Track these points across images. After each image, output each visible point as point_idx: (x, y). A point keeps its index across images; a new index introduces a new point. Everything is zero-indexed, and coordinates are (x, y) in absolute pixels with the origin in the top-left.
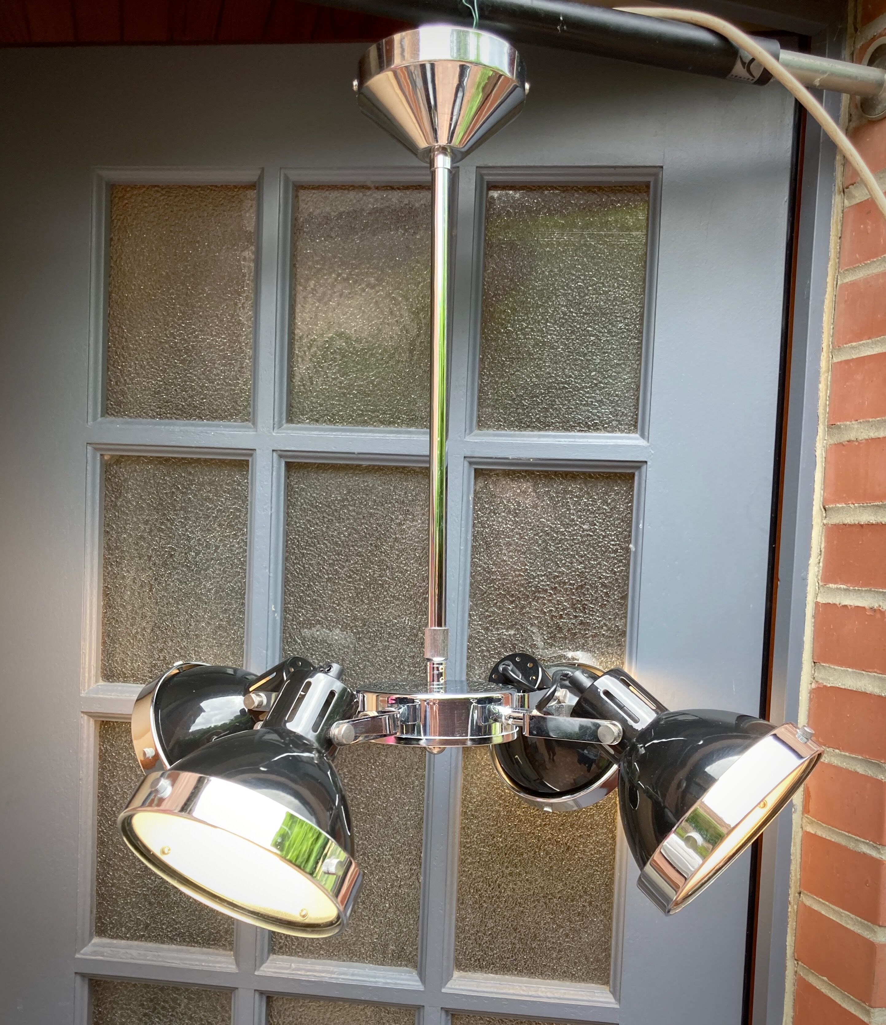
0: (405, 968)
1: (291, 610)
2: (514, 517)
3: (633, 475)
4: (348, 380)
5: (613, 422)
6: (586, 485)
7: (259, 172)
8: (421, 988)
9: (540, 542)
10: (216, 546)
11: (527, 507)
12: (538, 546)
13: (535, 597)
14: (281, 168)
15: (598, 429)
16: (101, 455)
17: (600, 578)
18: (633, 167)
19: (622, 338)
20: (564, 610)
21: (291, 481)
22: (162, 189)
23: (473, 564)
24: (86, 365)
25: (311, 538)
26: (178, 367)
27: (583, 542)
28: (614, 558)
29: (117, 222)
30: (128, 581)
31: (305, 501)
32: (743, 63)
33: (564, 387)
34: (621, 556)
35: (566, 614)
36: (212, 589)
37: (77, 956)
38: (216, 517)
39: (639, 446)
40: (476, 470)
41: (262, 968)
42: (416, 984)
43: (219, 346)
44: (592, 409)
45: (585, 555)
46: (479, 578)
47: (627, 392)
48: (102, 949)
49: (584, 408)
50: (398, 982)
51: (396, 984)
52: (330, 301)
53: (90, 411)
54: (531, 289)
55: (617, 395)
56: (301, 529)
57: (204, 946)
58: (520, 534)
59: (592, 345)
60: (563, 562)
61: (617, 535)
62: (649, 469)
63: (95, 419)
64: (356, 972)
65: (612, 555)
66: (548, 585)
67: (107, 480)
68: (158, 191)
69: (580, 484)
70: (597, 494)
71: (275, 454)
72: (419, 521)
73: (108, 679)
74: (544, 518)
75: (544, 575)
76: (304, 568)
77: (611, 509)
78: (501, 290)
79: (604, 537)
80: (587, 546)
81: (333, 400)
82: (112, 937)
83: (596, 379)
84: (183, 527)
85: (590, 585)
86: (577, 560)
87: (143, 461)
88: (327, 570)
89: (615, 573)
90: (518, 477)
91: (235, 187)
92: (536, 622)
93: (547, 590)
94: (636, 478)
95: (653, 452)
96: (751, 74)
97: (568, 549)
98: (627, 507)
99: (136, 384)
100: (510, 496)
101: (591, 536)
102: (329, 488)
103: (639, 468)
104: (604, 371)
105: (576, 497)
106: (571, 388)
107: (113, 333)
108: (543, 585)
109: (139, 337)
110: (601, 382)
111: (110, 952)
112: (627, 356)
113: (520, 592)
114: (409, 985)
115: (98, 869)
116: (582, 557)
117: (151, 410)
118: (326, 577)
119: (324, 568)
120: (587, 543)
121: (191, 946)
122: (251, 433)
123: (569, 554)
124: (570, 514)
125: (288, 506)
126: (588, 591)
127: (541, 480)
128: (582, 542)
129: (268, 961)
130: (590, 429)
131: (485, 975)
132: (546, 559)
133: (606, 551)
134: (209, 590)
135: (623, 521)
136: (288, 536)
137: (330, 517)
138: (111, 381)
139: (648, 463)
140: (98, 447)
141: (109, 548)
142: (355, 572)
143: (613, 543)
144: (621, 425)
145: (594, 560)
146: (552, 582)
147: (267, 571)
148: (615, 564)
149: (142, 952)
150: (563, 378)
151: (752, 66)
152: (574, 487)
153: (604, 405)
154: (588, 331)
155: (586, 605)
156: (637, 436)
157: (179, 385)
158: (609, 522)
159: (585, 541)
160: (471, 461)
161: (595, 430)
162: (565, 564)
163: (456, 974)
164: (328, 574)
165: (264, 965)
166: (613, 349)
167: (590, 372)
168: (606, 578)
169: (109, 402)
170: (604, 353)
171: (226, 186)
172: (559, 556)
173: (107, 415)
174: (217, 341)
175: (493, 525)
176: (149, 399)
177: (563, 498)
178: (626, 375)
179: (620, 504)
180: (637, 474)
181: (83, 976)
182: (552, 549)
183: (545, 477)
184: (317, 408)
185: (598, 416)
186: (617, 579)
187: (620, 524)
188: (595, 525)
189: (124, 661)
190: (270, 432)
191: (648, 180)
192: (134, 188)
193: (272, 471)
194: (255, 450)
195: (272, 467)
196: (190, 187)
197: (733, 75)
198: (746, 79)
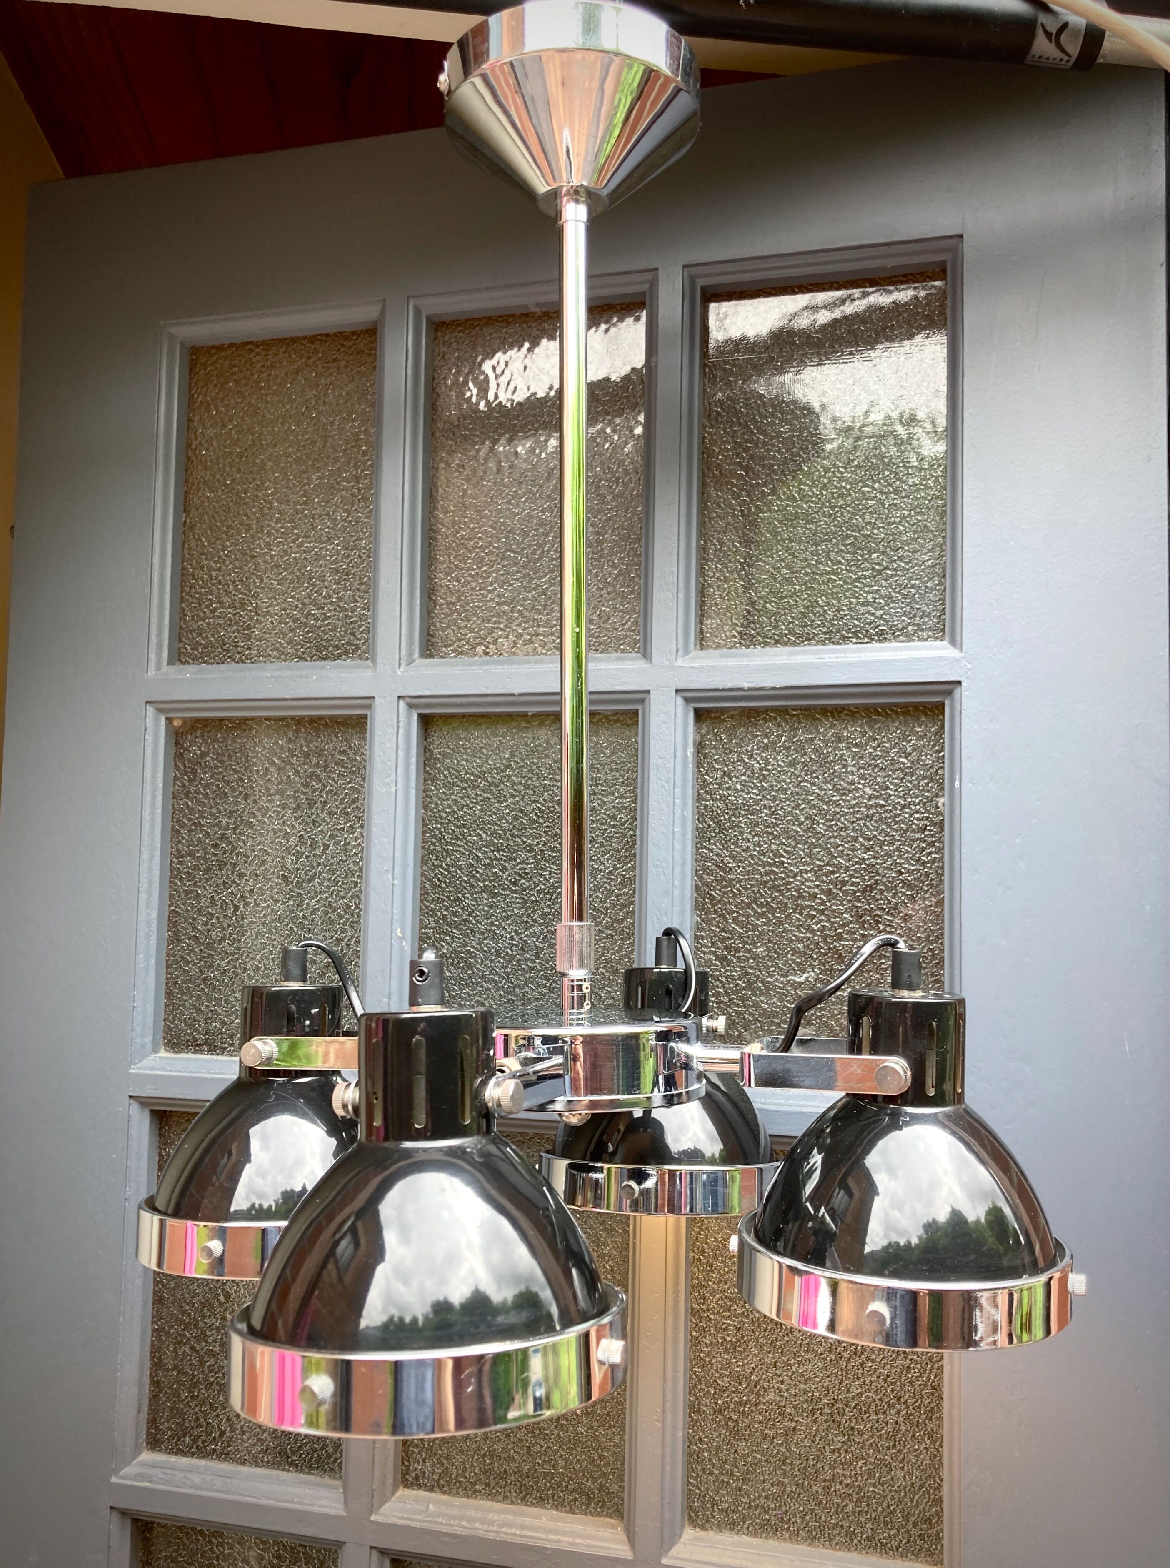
0: (608, 1520)
1: (430, 938)
2: (761, 782)
3: (942, 705)
4: (510, 591)
5: (910, 628)
6: (870, 727)
7: (380, 307)
8: (629, 1555)
9: (802, 818)
10: (324, 845)
11: (779, 766)
12: (799, 826)
13: (797, 905)
14: (409, 298)
15: (885, 639)
16: (167, 719)
17: (901, 873)
18: (917, 241)
19: (918, 499)
20: (844, 926)
21: (430, 744)
22: (258, 346)
23: (700, 857)
24: (147, 591)
25: (458, 827)
26: (276, 590)
27: (870, 817)
28: (920, 839)
29: (198, 397)
30: (204, 902)
31: (450, 773)
32: (1048, 35)
33: (829, 580)
34: (932, 836)
35: (848, 932)
36: (318, 909)
37: (114, 1480)
38: (325, 802)
39: (946, 659)
40: (697, 711)
41: (382, 1510)
42: (621, 1547)
43: (331, 556)
44: (876, 609)
45: (875, 836)
46: (709, 879)
47: (930, 579)
48: (150, 1471)
49: (862, 609)
50: (593, 1543)
51: (589, 1546)
52: (483, 479)
53: (152, 656)
54: (774, 437)
55: (913, 587)
56: (444, 815)
57: (302, 1471)
58: (770, 807)
59: (871, 513)
60: (840, 848)
61: (924, 804)
62: (964, 694)
63: (159, 667)
64: (527, 1523)
65: (918, 835)
66: (818, 886)
67: (179, 756)
68: (251, 350)
69: (861, 726)
70: (889, 740)
71: (402, 702)
72: (617, 794)
73: (173, 1049)
74: (807, 781)
75: (810, 871)
76: (449, 872)
77: (912, 762)
78: (729, 444)
79: (903, 807)
80: (876, 821)
81: (488, 623)
82: (169, 1452)
83: (878, 564)
84: (279, 819)
85: (884, 884)
86: (862, 845)
87: (227, 725)
88: (482, 875)
89: (924, 863)
90: (765, 720)
91: (353, 333)
92: (800, 946)
93: (816, 894)
94: (947, 709)
95: (969, 666)
96: (1063, 50)
97: (846, 828)
98: (938, 758)
99: (219, 617)
100: (752, 750)
101: (882, 806)
102: (484, 751)
103: (949, 693)
104: (892, 550)
105: (856, 746)
106: (840, 579)
107: (190, 549)
108: (810, 887)
109: (223, 551)
110: (887, 568)
111: (161, 1476)
112: (925, 526)
113: (773, 899)
114: (609, 1548)
115: (152, 1341)
116: (869, 840)
117: (239, 653)
118: (482, 885)
119: (478, 872)
120: (877, 816)
121: (284, 1470)
122: (369, 673)
123: (848, 836)
124: (846, 772)
125: (425, 780)
126: (881, 894)
127: (800, 723)
128: (867, 816)
129: (393, 1499)
130: (872, 640)
131: (736, 1538)
132: (812, 846)
133: (907, 830)
134: (314, 912)
135: (932, 780)
136: (425, 825)
137: (485, 795)
138: (186, 615)
139: (963, 684)
140: (161, 707)
141: (178, 854)
142: (523, 874)
143: (917, 815)
144: (922, 630)
145: (890, 844)
146: (823, 882)
147: (390, 876)
148: (923, 849)
149: (208, 1478)
150: (827, 565)
151: (1063, 37)
152: (853, 730)
153: (894, 602)
154: (863, 493)
155: (880, 917)
156: (945, 643)
157: (277, 615)
158: (911, 782)
159: (873, 815)
160: (687, 695)
161: (880, 641)
162: (842, 852)
163: (689, 1533)
164: (484, 881)
165: (387, 1505)
166: (903, 517)
167: (870, 553)
168: (910, 872)
169: (181, 645)
170: (890, 524)
171: (341, 333)
172: (832, 840)
173: (178, 663)
174: (327, 550)
175: (730, 795)
176: (236, 637)
177: (835, 750)
178: (925, 554)
179: (926, 755)
180: (947, 703)
181: (124, 1513)
182: (821, 829)
183: (807, 717)
184: (466, 635)
185: (885, 620)
186: (927, 875)
187: (927, 784)
188: (888, 788)
189: (195, 1020)
190: (394, 671)
191: (942, 259)
192: (220, 348)
193: (398, 727)
194: (374, 698)
195: (398, 722)
196: (294, 340)
197: (1034, 56)
198: (1057, 61)
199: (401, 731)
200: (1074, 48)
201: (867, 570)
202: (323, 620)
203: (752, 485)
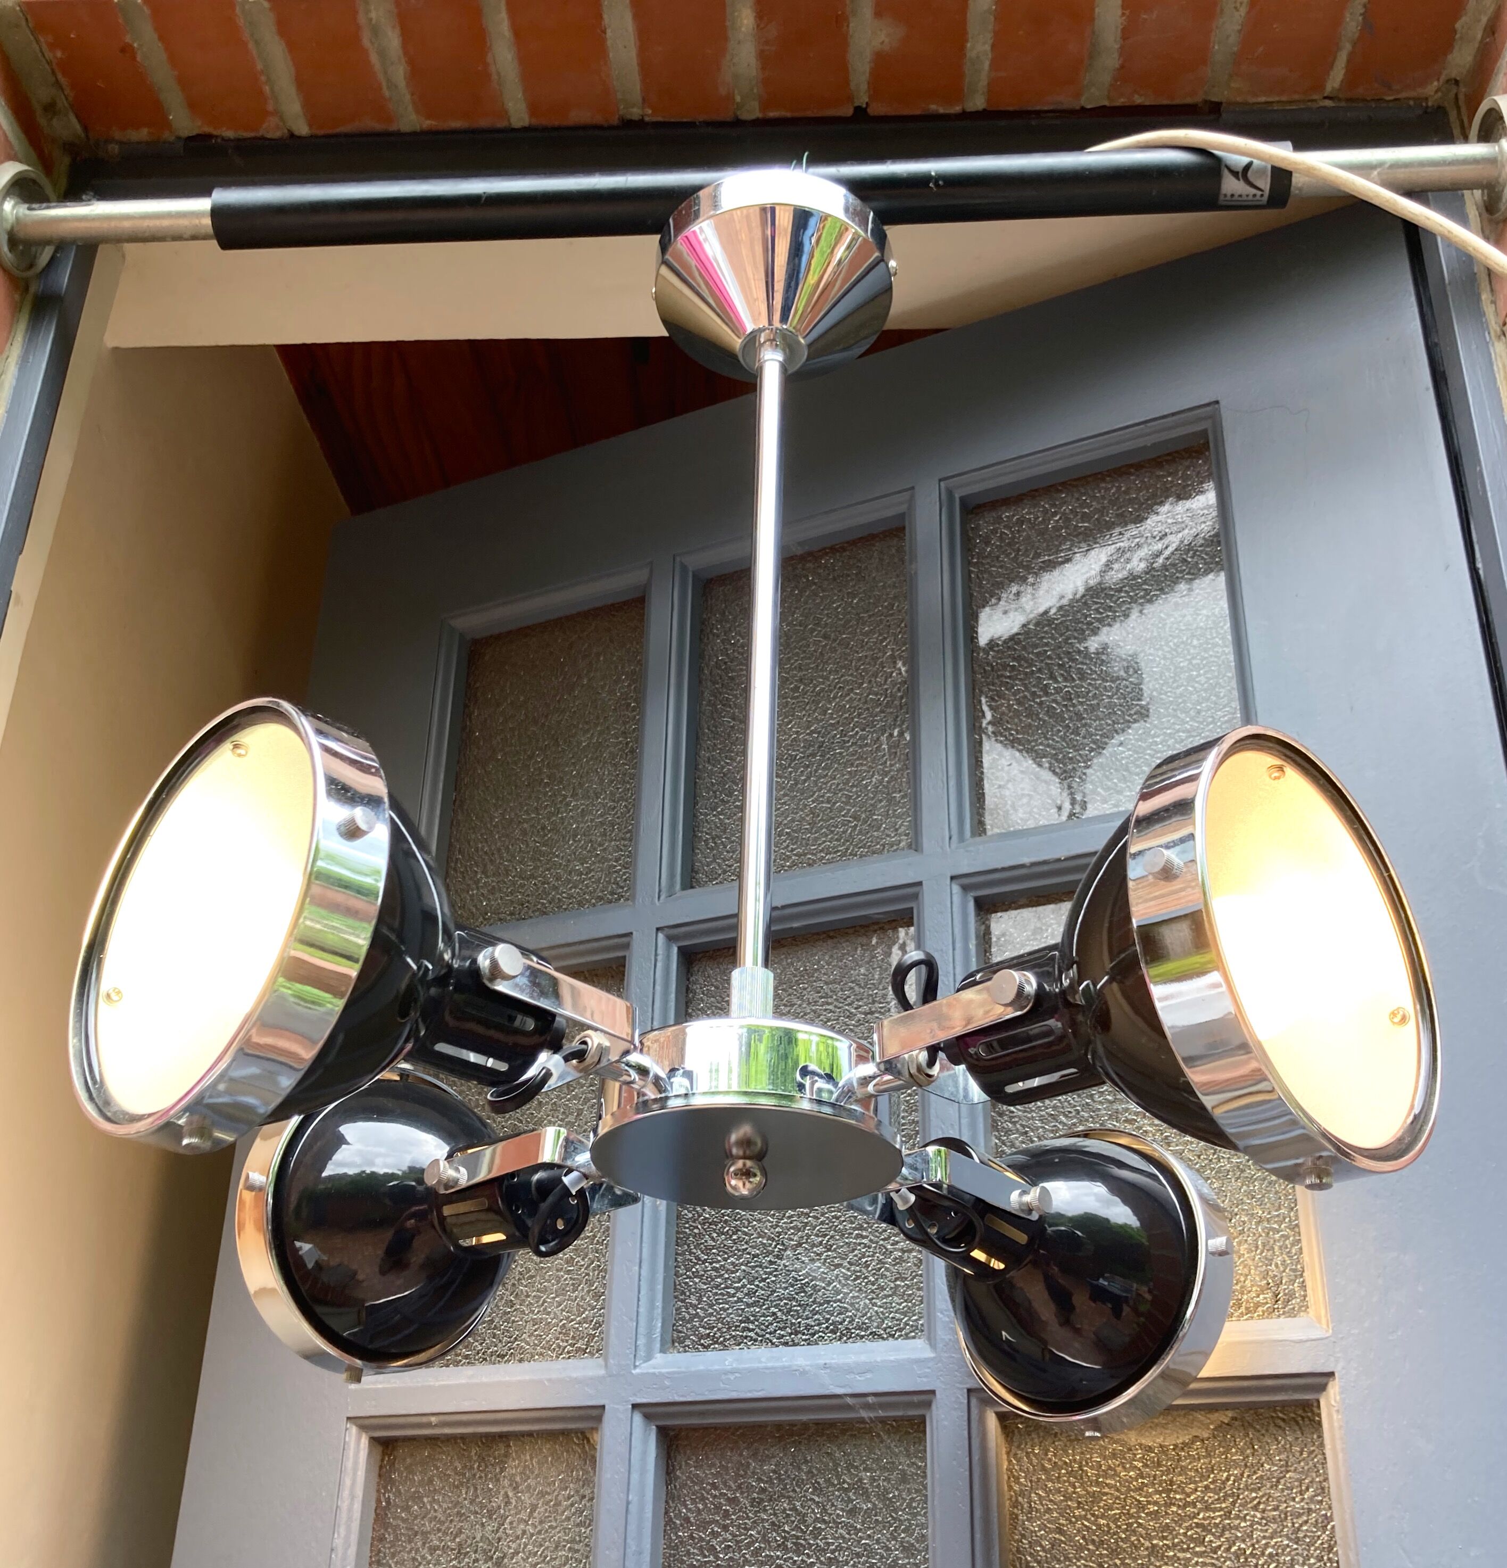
7: (647, 570)
14: (675, 557)
21: (692, 984)
22: (534, 630)
29: (474, 684)
32: (1235, 174)
40: (976, 900)
71: (661, 933)
83: (1170, 728)
91: (626, 602)
99: (483, 887)
104: (1183, 712)
109: (491, 823)
117: (500, 920)
122: (628, 912)
138: (450, 890)
151: (1249, 174)
176: (498, 905)
190: (653, 903)
191: (1203, 428)
192: (498, 637)
193: (656, 960)
194: (631, 933)
195: (656, 955)
196: (569, 618)
197: (1225, 195)
198: (1250, 198)
199: (659, 965)
200: (1265, 184)
201: (1158, 736)
202: (587, 874)
203: (1026, 674)
